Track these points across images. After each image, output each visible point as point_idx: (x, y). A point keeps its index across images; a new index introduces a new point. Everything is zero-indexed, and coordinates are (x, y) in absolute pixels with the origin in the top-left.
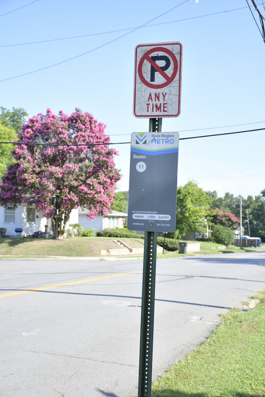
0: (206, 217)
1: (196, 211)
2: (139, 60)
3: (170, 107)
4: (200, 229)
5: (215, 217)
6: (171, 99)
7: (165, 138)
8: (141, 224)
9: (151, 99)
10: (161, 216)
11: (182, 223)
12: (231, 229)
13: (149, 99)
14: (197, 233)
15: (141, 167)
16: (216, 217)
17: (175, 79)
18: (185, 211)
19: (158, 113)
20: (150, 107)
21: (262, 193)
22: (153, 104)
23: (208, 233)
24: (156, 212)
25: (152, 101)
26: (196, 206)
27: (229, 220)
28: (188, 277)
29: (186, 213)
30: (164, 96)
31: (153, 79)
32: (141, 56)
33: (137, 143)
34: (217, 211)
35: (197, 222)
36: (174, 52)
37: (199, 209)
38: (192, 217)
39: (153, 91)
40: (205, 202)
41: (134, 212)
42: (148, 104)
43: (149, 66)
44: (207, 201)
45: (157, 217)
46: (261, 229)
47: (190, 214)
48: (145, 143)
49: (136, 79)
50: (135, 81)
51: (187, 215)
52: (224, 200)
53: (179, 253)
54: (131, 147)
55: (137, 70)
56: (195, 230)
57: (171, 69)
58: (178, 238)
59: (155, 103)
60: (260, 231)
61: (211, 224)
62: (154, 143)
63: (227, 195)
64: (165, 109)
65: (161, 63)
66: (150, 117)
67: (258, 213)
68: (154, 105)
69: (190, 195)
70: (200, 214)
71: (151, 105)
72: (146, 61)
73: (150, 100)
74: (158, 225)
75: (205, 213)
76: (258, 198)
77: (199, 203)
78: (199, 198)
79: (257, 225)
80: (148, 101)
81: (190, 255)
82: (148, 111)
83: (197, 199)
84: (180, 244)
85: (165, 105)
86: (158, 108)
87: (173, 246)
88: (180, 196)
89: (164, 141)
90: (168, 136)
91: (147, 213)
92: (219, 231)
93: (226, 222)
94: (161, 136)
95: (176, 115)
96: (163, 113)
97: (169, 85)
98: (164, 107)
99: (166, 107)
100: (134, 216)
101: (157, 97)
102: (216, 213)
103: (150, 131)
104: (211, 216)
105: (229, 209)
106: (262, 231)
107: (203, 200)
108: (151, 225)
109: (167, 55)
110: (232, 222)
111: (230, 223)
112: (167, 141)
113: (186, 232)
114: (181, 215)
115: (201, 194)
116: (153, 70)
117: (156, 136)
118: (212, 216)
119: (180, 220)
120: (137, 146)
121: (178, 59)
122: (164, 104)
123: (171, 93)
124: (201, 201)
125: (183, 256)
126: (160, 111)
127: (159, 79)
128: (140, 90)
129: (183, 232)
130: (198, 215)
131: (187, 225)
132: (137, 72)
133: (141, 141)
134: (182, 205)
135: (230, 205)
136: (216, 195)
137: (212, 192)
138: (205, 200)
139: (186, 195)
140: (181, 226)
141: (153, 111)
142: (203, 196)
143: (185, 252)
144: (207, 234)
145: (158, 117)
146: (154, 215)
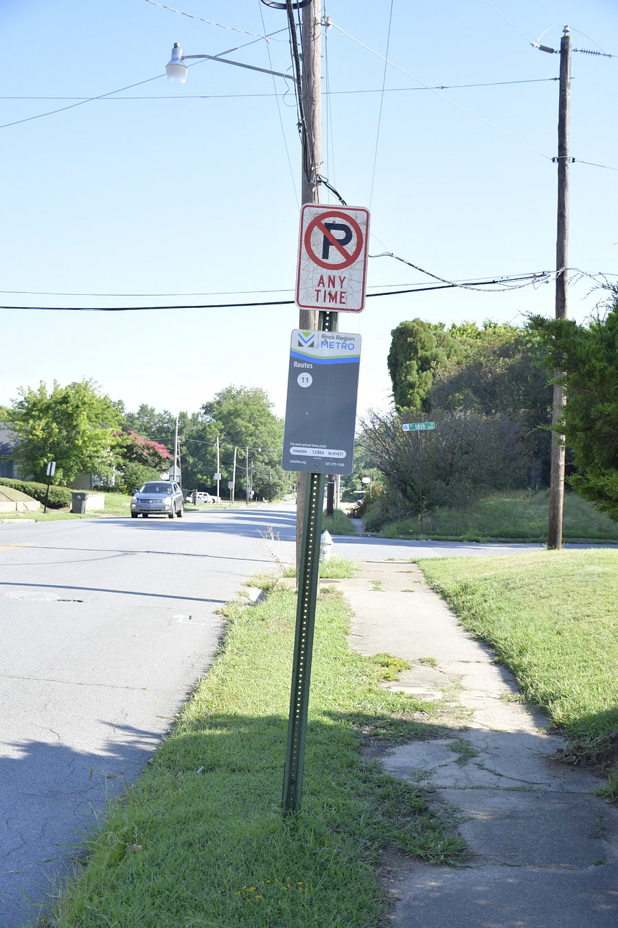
0: (113, 447)
1: (97, 437)
2: (306, 225)
3: (349, 297)
4: (103, 469)
5: (130, 448)
6: (352, 287)
7: (342, 341)
8: (303, 462)
9: (323, 283)
10: (332, 451)
11: (69, 457)
12: (158, 471)
13: (320, 283)
14: (96, 476)
15: (305, 380)
16: (132, 449)
17: (358, 259)
18: (75, 435)
19: (332, 305)
20: (321, 294)
21: (203, 408)
22: (325, 291)
23: (114, 476)
24: (324, 446)
25: (324, 286)
26: (95, 427)
27: (155, 454)
28: (126, 553)
29: (78, 440)
30: (342, 282)
31: (326, 255)
32: (310, 221)
33: (300, 345)
34: (133, 438)
35: (98, 457)
36: (358, 222)
37: (102, 434)
38: (88, 447)
39: (327, 273)
40: (113, 420)
41: (293, 444)
42: (318, 291)
43: (320, 237)
44: (116, 418)
45: (327, 453)
46: (201, 472)
47: (84, 442)
48: (312, 345)
49: (300, 253)
50: (300, 255)
51: (80, 443)
52: (138, 419)
53: (72, 512)
54: (291, 352)
55: (303, 239)
56: (94, 470)
57: (354, 244)
58: (60, 484)
59: (328, 290)
60: (199, 476)
61: (121, 461)
62: (325, 347)
63: (143, 409)
64: (343, 300)
65: (339, 235)
66: (321, 310)
67: (196, 443)
68: (327, 293)
69: (86, 406)
70: (103, 441)
71: (322, 293)
72: (316, 228)
73: (321, 285)
74: (327, 464)
75: (112, 441)
76: (195, 417)
77: (101, 422)
78: (102, 414)
79: (194, 465)
80: (319, 286)
81: (92, 516)
82: (317, 301)
83: (98, 414)
84: (75, 495)
85: (343, 295)
86: (333, 298)
87: (57, 499)
88: (67, 407)
89: (340, 345)
90: (346, 339)
91: (311, 447)
92: (136, 474)
93: (150, 459)
94: (335, 338)
95: (358, 310)
96: (339, 306)
97: (350, 267)
98: (341, 297)
99: (343, 297)
100: (292, 451)
101: (332, 281)
102: (132, 441)
103: (319, 329)
104: (121, 447)
105: (147, 436)
106: (202, 476)
107: (110, 417)
108: (317, 464)
109: (348, 224)
110: (160, 458)
111: (157, 460)
112: (344, 345)
113: (76, 474)
114: (67, 443)
115: (105, 407)
116: (327, 243)
117: (329, 338)
118: (125, 447)
119: (65, 452)
120: (300, 349)
121: (364, 232)
122: (342, 293)
123: (353, 278)
124: (106, 418)
125: (81, 518)
126: (336, 302)
127: (335, 256)
128: (306, 269)
129: (70, 473)
130: (99, 444)
131: (78, 461)
132: (303, 242)
133: (306, 342)
134: (70, 425)
135: (149, 428)
136: (122, 408)
137: (115, 403)
138: (113, 417)
139: (78, 407)
140: (67, 463)
141: (325, 301)
142: (110, 410)
143: (83, 511)
144: (113, 479)
145: (331, 311)
146: (322, 450)
